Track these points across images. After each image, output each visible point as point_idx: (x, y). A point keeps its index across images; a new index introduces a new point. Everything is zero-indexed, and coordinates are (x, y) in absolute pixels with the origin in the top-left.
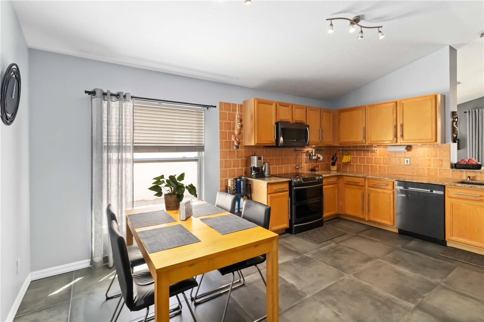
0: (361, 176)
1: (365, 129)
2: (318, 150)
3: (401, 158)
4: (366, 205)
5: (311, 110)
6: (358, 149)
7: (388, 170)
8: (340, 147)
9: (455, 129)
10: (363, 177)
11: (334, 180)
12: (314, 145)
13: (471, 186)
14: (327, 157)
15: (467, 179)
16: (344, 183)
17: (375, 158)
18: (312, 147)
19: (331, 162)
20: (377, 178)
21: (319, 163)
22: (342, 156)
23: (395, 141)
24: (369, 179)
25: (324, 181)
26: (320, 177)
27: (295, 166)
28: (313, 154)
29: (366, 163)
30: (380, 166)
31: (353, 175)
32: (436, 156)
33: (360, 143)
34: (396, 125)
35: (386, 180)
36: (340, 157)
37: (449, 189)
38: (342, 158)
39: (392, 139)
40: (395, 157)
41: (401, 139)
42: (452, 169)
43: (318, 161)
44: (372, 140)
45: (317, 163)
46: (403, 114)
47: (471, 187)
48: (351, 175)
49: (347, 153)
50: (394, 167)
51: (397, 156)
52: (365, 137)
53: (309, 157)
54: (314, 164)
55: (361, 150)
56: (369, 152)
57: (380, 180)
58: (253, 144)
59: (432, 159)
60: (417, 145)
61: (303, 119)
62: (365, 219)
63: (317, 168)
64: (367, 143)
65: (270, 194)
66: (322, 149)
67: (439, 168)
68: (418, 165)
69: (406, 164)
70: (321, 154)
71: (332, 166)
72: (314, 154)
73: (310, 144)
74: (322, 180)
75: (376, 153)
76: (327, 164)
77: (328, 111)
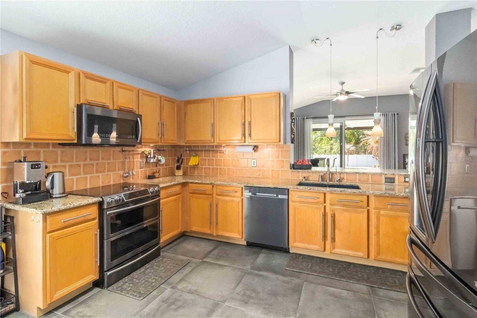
0: (209, 182)
1: (213, 125)
2: (158, 150)
3: (249, 159)
4: (214, 217)
5: (146, 95)
6: (207, 149)
7: (236, 173)
8: (187, 147)
9: (293, 130)
10: (211, 184)
11: (177, 189)
12: (152, 143)
13: (310, 188)
14: (171, 159)
15: (303, 180)
16: (190, 192)
17: (224, 160)
18: (150, 147)
19: (176, 165)
20: (225, 184)
21: (161, 168)
22: (189, 157)
23: (243, 141)
24: (217, 185)
25: (163, 193)
26: (156, 189)
27: (122, 174)
28: (150, 155)
29: (215, 166)
30: (229, 169)
31: (200, 182)
32: (278, 157)
33: (209, 142)
34: (245, 122)
35: (234, 186)
36: (187, 159)
37: (292, 192)
38: (188, 160)
39: (240, 138)
40: (243, 158)
41: (249, 138)
42: (291, 170)
43: (159, 164)
44: (220, 139)
45: (158, 167)
46: (251, 111)
47: (310, 190)
48: (197, 181)
49: (195, 153)
50: (242, 170)
51: (245, 157)
52: (213, 136)
53: (145, 159)
54: (153, 168)
55: (209, 151)
56: (218, 152)
57: (229, 186)
58: (17, 139)
59: (275, 160)
60: (263, 145)
61: (133, 106)
62: (213, 234)
63: (157, 175)
64: (215, 142)
65: (49, 232)
66: (164, 149)
67: (280, 169)
68: (263, 166)
69: (253, 166)
70: (163, 155)
71: (177, 171)
72: (152, 156)
73: (144, 142)
74: (159, 191)
75: (225, 154)
76: (172, 167)
77: (172, 101)
